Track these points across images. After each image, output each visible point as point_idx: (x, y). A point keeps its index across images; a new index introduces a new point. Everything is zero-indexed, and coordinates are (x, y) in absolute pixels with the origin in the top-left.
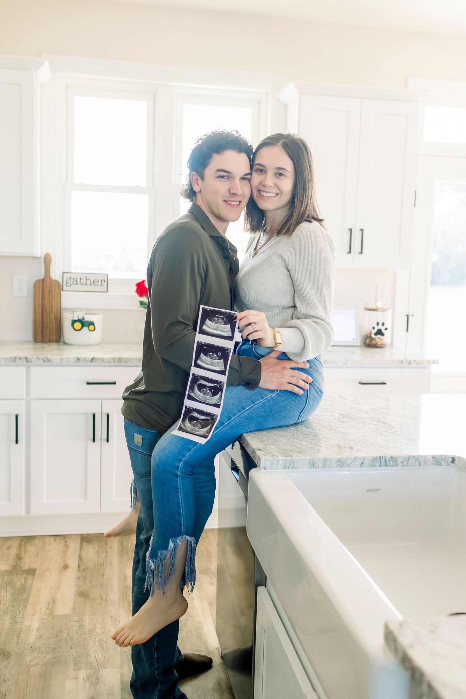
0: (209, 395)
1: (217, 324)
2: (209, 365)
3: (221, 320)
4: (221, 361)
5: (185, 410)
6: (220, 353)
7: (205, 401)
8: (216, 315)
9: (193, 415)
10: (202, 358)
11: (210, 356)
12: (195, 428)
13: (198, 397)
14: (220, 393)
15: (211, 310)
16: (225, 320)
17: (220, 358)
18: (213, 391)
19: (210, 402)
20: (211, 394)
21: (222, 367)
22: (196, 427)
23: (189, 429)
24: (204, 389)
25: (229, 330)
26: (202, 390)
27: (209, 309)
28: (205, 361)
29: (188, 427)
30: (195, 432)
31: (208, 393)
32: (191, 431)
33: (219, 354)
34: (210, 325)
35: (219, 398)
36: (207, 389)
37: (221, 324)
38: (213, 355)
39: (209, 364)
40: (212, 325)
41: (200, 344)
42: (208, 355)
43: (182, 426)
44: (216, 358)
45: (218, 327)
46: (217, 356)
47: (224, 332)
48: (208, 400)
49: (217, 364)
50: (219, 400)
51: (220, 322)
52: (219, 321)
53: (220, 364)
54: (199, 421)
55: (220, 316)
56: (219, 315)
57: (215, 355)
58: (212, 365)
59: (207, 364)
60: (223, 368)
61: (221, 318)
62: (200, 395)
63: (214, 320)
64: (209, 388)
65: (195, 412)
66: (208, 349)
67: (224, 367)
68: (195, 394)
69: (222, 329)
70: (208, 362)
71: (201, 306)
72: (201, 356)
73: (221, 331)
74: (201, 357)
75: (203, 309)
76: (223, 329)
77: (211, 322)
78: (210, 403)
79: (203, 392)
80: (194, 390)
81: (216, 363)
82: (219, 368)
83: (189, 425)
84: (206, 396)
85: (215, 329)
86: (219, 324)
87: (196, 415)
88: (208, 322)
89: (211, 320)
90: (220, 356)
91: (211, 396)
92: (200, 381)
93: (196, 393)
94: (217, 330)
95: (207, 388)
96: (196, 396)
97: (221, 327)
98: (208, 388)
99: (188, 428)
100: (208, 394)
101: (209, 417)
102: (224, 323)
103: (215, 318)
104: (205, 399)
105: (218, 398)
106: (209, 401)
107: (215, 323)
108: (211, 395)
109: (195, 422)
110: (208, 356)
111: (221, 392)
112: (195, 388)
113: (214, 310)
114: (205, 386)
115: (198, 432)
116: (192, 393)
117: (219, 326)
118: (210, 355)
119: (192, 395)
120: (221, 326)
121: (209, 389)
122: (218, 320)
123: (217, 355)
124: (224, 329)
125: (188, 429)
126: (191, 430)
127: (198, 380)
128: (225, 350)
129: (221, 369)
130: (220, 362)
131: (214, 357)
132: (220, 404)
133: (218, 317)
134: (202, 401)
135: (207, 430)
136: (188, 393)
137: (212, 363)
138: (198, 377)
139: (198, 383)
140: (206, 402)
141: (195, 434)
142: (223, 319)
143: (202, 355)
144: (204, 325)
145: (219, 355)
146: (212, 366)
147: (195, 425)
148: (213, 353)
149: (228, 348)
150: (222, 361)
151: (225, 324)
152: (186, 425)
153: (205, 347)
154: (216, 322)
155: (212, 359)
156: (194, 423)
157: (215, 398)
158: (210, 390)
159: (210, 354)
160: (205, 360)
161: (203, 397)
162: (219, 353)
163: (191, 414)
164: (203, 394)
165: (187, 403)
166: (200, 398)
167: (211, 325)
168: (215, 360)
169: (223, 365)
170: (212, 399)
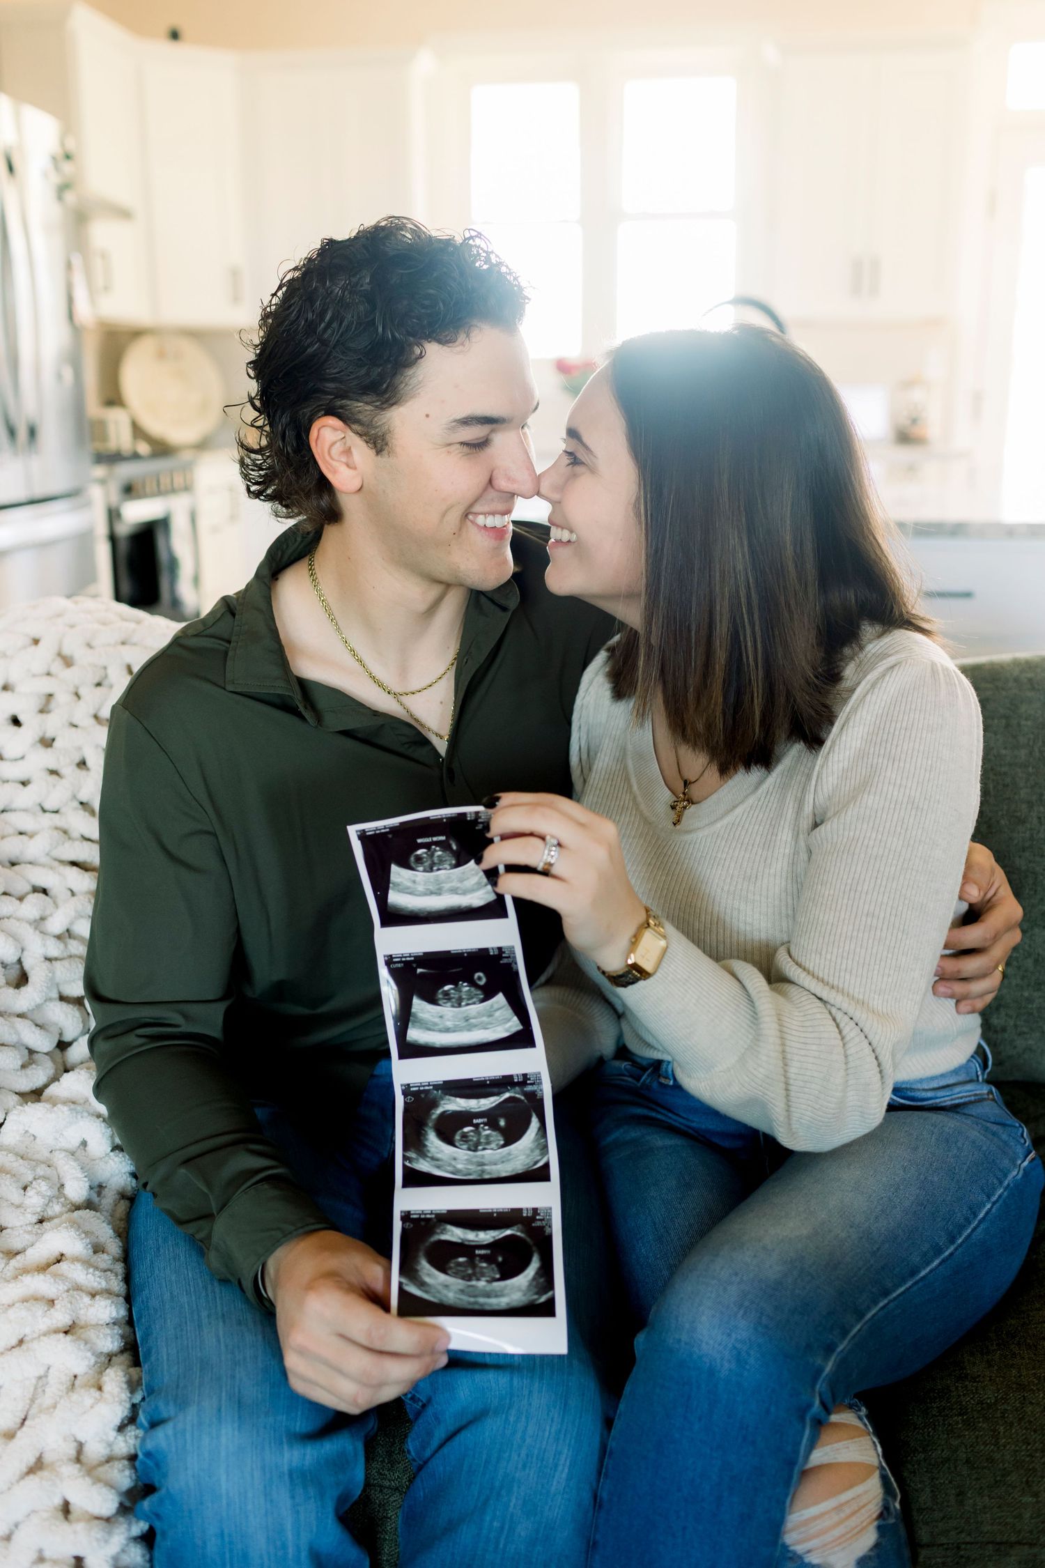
0: (493, 1146)
1: (431, 870)
2: (454, 1031)
3: (440, 853)
4: (497, 1002)
5: (403, 1229)
6: (481, 974)
7: (483, 1171)
8: (419, 841)
9: (444, 1237)
10: (421, 1015)
11: (449, 999)
12: (474, 1283)
13: (450, 1169)
14: (535, 1123)
15: (393, 830)
16: (454, 847)
17: (488, 993)
18: (502, 1123)
19: (505, 1170)
20: (501, 1138)
21: (509, 1020)
22: (478, 1280)
23: (451, 1297)
24: (466, 1129)
25: (481, 878)
26: (457, 1137)
27: (385, 828)
28: (436, 1024)
29: (440, 1288)
30: (482, 1300)
31: (488, 1136)
32: (465, 1301)
33: (480, 978)
34: (409, 884)
35: (536, 1140)
36: (477, 1126)
37: (448, 867)
38: (457, 988)
39: (456, 1026)
40: (418, 879)
41: (399, 965)
42: (440, 996)
43: (413, 1289)
44: (472, 998)
45: (438, 881)
46: (473, 989)
47: (465, 893)
48: (495, 1164)
49: (485, 1019)
50: (537, 1152)
51: (441, 861)
52: (436, 860)
53: (497, 1014)
54: (477, 1252)
55: (435, 839)
56: (428, 837)
57: (465, 988)
58: (470, 1028)
59: (447, 1030)
60: (514, 1025)
61: (437, 843)
62: (455, 1159)
63: (419, 859)
64: (485, 1120)
65: (449, 1227)
66: (431, 974)
67: (515, 1018)
68: (433, 1159)
69: (455, 884)
70: (449, 1024)
71: (353, 830)
72: (413, 1010)
73: (454, 891)
74: (415, 1016)
75: (363, 836)
76: (459, 885)
77: (410, 872)
78: (504, 1174)
79: (466, 1142)
80: (425, 1146)
81: (480, 1015)
82: (499, 1028)
83: (442, 1277)
84: (479, 1153)
85: (432, 893)
86: (439, 869)
87: (455, 1234)
88: (397, 873)
89: (405, 865)
90: (486, 984)
91: (503, 1146)
92: (442, 1102)
93: (439, 1156)
94: (438, 892)
95: (475, 1121)
96: (438, 1167)
97: (449, 878)
98: (480, 1121)
99: (445, 1292)
100: (488, 1143)
101: (515, 1228)
102: (454, 862)
103: (420, 852)
104: (482, 1164)
105: (531, 1145)
106: (499, 1167)
107: (425, 871)
108: (502, 1142)
109: (461, 1260)
110: (440, 1002)
111: (538, 1116)
112: (427, 1140)
113: (401, 823)
114: (465, 1118)
115: (496, 1296)
116: (421, 1160)
117: (443, 877)
118: (446, 994)
119: (423, 1166)
120: (448, 874)
121: (485, 1124)
122: (432, 855)
123: (473, 983)
124: (461, 881)
125: (446, 1296)
126: (465, 1298)
127: (434, 1104)
128: (494, 956)
129: (507, 1030)
130: (496, 1006)
131: (464, 997)
132: (547, 1166)
133: (427, 846)
134: (471, 1177)
135: (534, 1279)
136: (404, 1166)
137: (467, 1019)
138: (429, 1090)
139: (434, 1117)
140: (487, 1177)
141: (488, 1308)
142: (445, 846)
143: (418, 1004)
144: (391, 892)
145: (482, 983)
146: (469, 1030)
147: (470, 1271)
148: (456, 984)
149: (500, 949)
150: (500, 998)
151: (458, 865)
152: (427, 1280)
153: (419, 971)
154: (427, 864)
155: (460, 1005)
156: (459, 1264)
157: (521, 1147)
158: (493, 1125)
159: (447, 988)
160: (437, 1020)
161: (469, 1161)
162: (476, 975)
163: (435, 1238)
164: (469, 1149)
165: (408, 1201)
166: (460, 1166)
167: (414, 882)
168: (474, 1003)
169: (507, 1012)
170: (509, 1154)
